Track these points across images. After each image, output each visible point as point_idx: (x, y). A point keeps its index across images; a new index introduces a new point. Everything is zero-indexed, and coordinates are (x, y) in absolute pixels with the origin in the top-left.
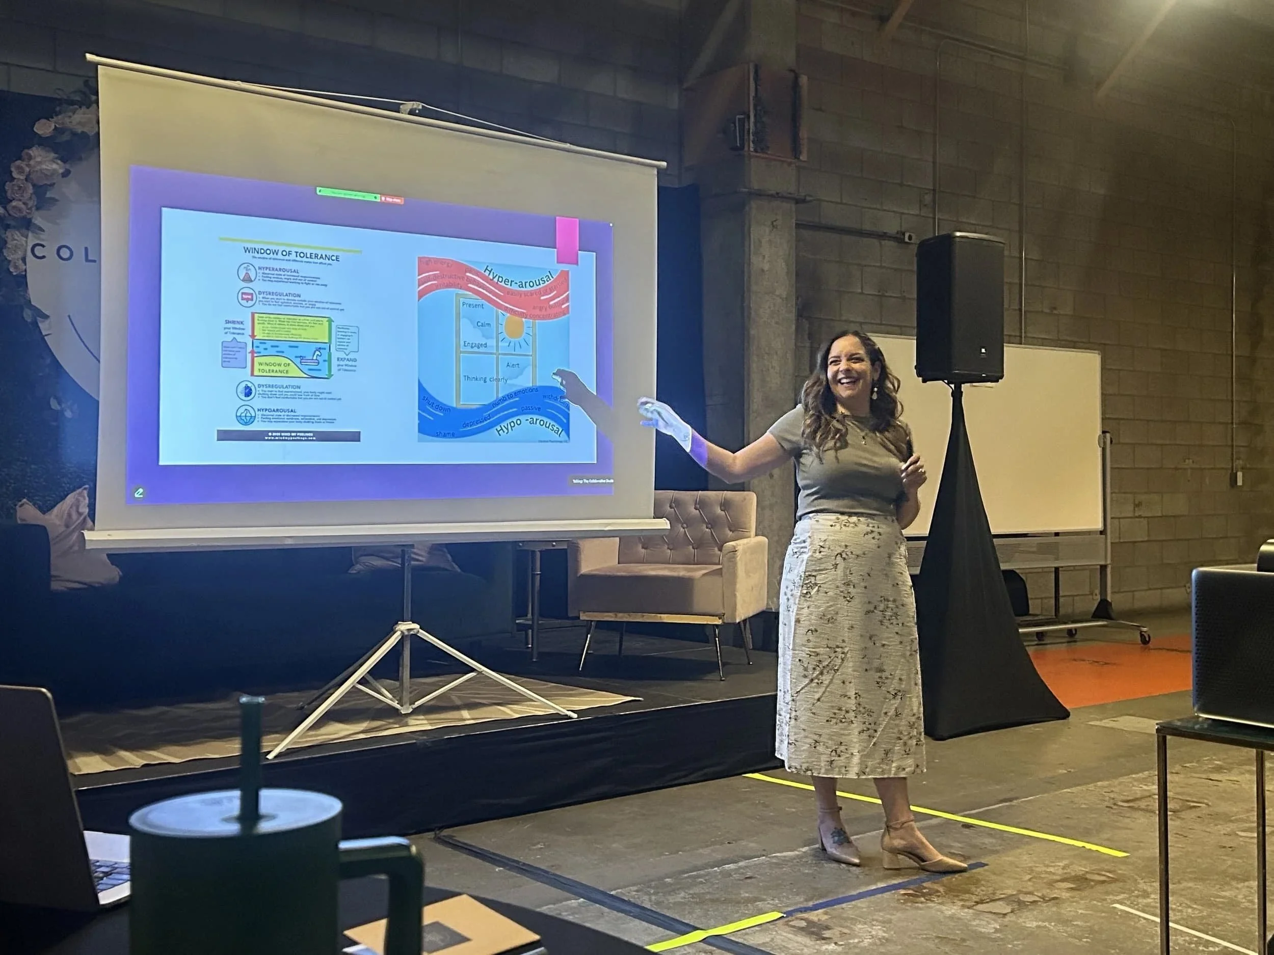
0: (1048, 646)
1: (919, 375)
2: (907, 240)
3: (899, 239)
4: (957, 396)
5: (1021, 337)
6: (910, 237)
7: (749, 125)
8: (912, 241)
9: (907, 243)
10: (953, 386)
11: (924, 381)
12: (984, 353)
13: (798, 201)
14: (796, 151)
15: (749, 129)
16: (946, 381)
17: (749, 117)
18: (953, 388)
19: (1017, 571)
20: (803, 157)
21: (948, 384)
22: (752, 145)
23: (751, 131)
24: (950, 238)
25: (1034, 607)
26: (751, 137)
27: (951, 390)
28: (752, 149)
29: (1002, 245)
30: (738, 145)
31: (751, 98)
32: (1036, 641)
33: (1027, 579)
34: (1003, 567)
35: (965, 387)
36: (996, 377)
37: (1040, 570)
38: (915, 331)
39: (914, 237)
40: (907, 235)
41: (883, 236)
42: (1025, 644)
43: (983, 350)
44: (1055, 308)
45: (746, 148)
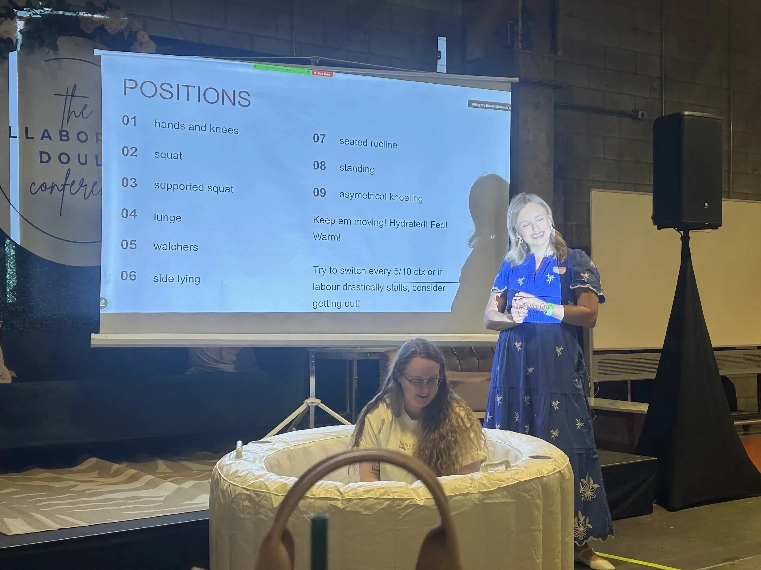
0: (752, 435)
1: (655, 223)
2: (640, 117)
3: (633, 116)
4: (685, 240)
5: (729, 192)
6: (643, 115)
7: (518, 28)
8: (644, 118)
9: (640, 119)
10: (682, 232)
11: (659, 228)
12: (706, 206)
13: (556, 87)
14: (554, 48)
15: (518, 32)
16: (676, 229)
17: (518, 22)
18: (682, 234)
19: (728, 376)
20: (560, 53)
21: (678, 230)
22: (520, 44)
23: (519, 32)
24: (679, 117)
25: (741, 404)
26: (520, 38)
27: (681, 235)
28: (520, 47)
29: (721, 122)
30: (509, 44)
31: (520, 8)
32: (742, 431)
33: (734, 382)
34: (722, 373)
35: (691, 233)
36: (716, 225)
37: (745, 375)
38: (651, 188)
39: (645, 114)
40: (640, 113)
41: (621, 114)
42: (738, 433)
43: (706, 204)
44: (756, 170)
45: (516, 47)
